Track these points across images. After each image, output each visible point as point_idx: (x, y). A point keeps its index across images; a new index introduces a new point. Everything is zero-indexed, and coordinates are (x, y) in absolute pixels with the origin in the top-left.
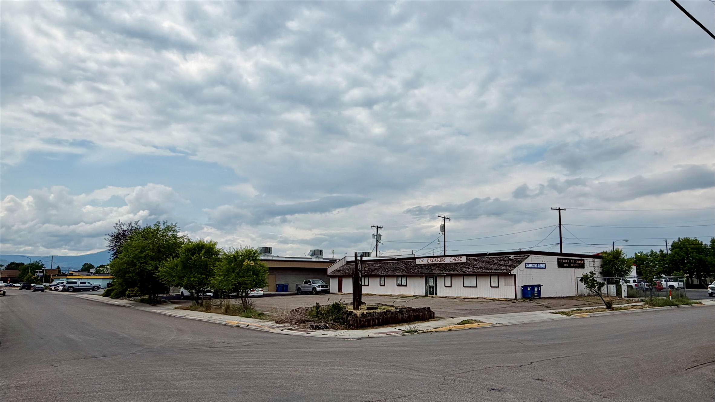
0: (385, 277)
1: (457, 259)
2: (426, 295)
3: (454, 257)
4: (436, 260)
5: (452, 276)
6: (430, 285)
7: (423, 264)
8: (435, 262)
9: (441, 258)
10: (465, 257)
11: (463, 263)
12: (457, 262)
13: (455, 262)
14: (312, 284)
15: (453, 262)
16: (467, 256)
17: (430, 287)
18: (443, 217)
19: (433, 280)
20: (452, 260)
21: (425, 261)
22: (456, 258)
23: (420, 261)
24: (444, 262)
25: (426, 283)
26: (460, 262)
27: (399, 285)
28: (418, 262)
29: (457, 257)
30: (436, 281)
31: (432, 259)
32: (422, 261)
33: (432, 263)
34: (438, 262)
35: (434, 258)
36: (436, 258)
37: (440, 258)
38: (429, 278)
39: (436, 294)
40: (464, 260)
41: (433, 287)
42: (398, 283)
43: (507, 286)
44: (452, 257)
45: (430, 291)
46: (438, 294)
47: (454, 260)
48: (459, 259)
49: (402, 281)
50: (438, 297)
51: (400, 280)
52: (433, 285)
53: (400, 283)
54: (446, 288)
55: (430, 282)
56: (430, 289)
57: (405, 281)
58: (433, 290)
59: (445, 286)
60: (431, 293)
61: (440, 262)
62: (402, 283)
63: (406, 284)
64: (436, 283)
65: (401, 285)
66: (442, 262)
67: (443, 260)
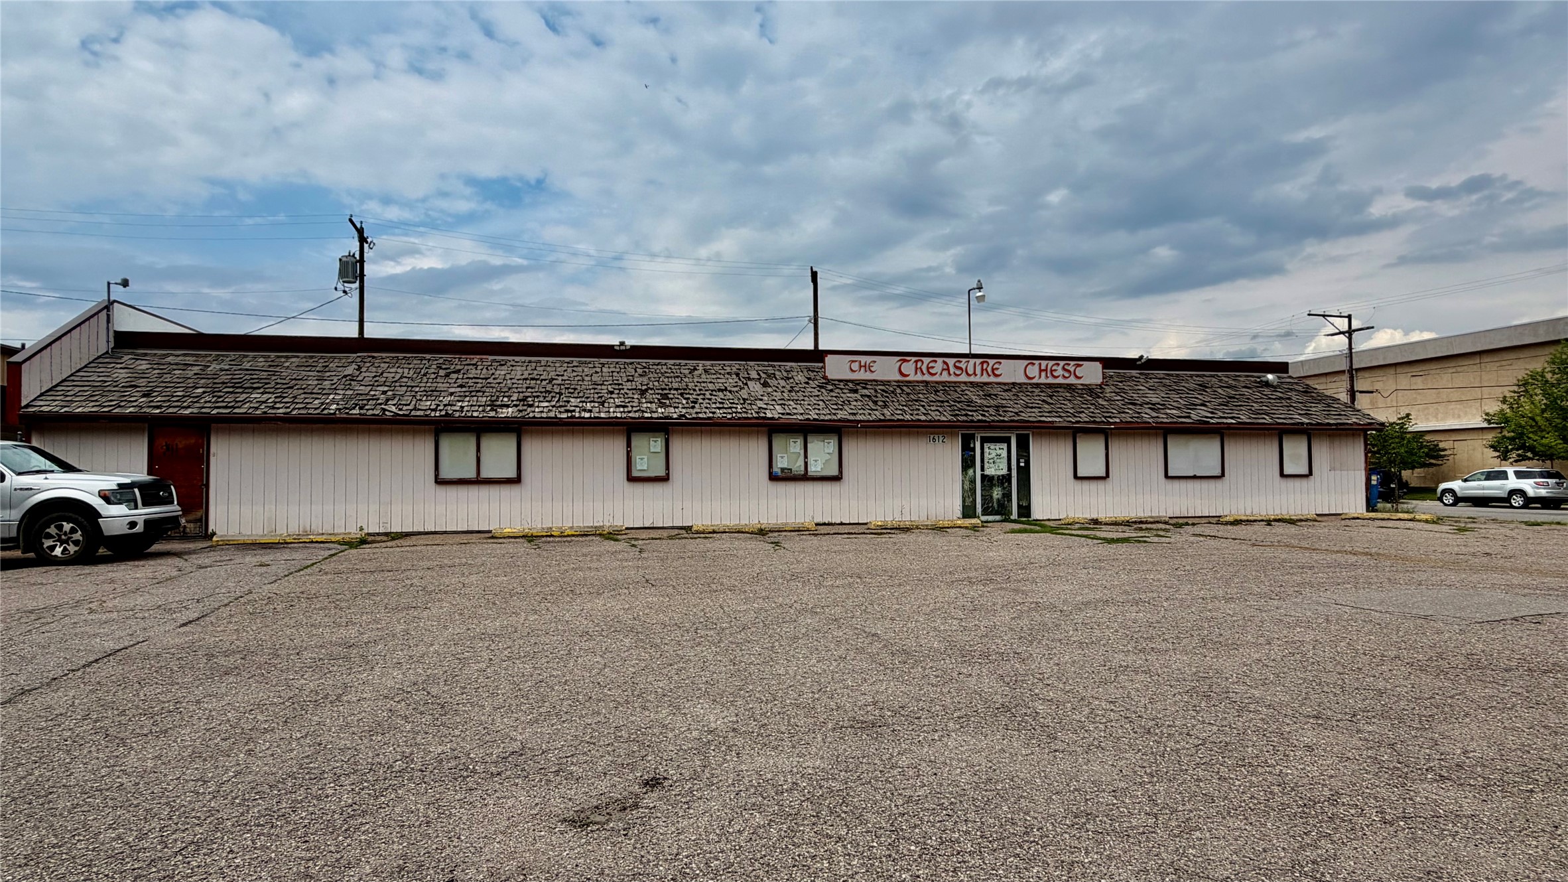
0: (667, 430)
1: (1060, 368)
2: (969, 517)
3: (1044, 363)
4: (952, 370)
6: (990, 471)
7: (875, 382)
8: (945, 377)
9: (978, 363)
10: (1096, 368)
11: (1089, 386)
12: (1060, 380)
13: (1051, 380)
15: (1043, 380)
16: (1106, 363)
17: (988, 480)
19: (1004, 454)
20: (1033, 371)
21: (887, 370)
22: (1057, 366)
23: (855, 366)
24: (992, 379)
25: (968, 463)
26: (1072, 381)
27: (780, 477)
28: (840, 369)
29: (1062, 363)
30: (1024, 451)
31: (925, 362)
32: (867, 368)
33: (927, 378)
34: (964, 378)
35: (940, 360)
36: (950, 363)
37: (972, 361)
38: (984, 440)
39: (1025, 511)
40: (1092, 375)
41: (1005, 480)
43: (1338, 472)
44: (1037, 362)
45: (987, 499)
46: (1038, 513)
47: (1043, 374)
48: (1069, 371)
49: (806, 457)
50: (1037, 522)
51: (798, 450)
52: (1005, 472)
53: (798, 467)
54: (1079, 483)
55: (986, 461)
56: (991, 489)
57: (828, 457)
58: (1007, 496)
59: (1076, 477)
60: (995, 504)
61: (972, 379)
62: (806, 464)
63: (835, 472)
64: (1022, 464)
65: (805, 477)
66: (985, 379)
67: (989, 369)
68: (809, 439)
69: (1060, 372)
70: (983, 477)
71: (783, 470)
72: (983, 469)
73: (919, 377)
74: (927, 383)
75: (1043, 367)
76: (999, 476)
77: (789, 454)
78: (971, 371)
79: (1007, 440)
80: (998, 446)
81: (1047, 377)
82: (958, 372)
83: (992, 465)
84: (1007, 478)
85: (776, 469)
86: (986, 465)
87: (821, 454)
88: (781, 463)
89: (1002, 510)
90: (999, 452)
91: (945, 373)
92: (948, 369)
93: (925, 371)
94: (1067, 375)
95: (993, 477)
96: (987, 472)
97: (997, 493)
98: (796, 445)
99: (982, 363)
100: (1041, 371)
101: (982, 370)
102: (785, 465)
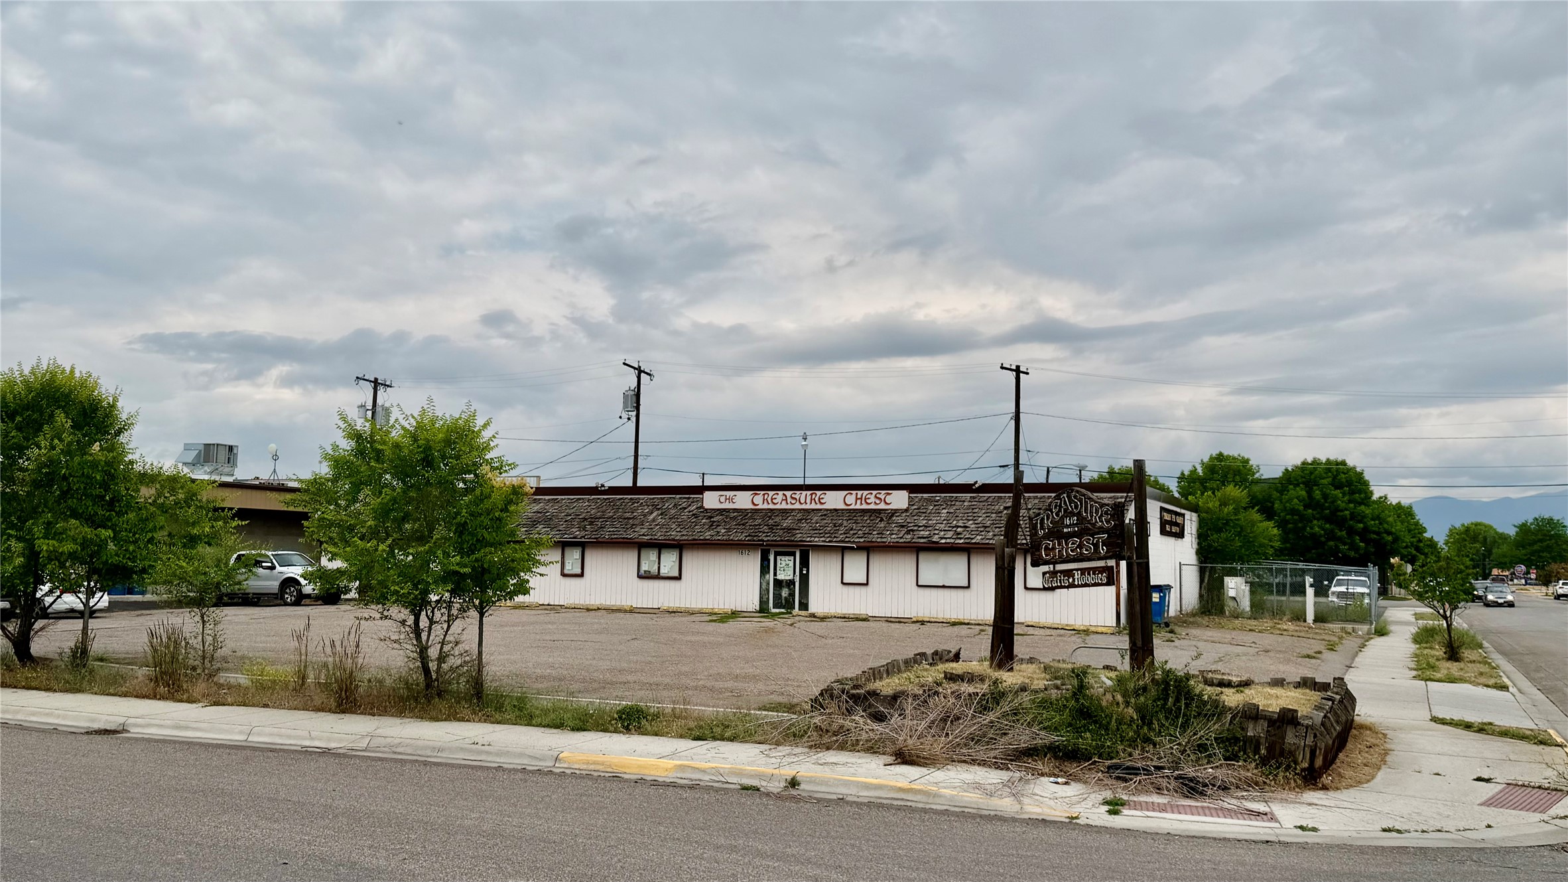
0: (583, 546)
2: (763, 609)
3: (860, 493)
4: (789, 500)
5: (868, 549)
6: (781, 576)
7: (735, 510)
8: (784, 506)
9: (809, 493)
10: (904, 494)
11: (896, 511)
12: (872, 507)
13: (865, 507)
14: (279, 569)
15: (858, 507)
16: (912, 488)
17: (779, 584)
18: (635, 368)
19: (791, 564)
20: (851, 499)
21: (743, 501)
22: (871, 496)
23: (723, 499)
24: (819, 506)
25: (764, 570)
26: (882, 506)
27: (644, 576)
28: (711, 501)
29: (874, 492)
30: (805, 563)
31: (771, 493)
32: (731, 500)
33: (771, 506)
34: (797, 506)
35: (781, 493)
36: (788, 493)
37: (804, 493)
38: (777, 554)
39: (804, 606)
40: (899, 500)
41: (791, 583)
42: (644, 567)
44: (854, 492)
45: (777, 596)
46: (813, 608)
47: (859, 501)
48: (880, 499)
49: (659, 563)
50: (813, 615)
51: (654, 559)
52: (791, 577)
53: (654, 570)
54: (846, 588)
55: (778, 569)
56: (781, 589)
57: (673, 563)
58: (792, 595)
59: (842, 583)
60: (783, 601)
61: (804, 507)
62: (659, 568)
63: (677, 574)
64: (805, 572)
65: (658, 577)
66: (813, 506)
67: (817, 499)
68: (663, 551)
69: (872, 499)
70: (775, 580)
71: (645, 571)
72: (775, 574)
73: (766, 506)
74: (771, 510)
75: (859, 496)
76: (787, 580)
77: (649, 561)
78: (802, 501)
79: (793, 554)
80: (787, 558)
81: (861, 504)
82: (793, 502)
83: (782, 572)
84: (792, 582)
85: (642, 572)
86: (778, 572)
87: (669, 562)
88: (645, 567)
89: (788, 605)
90: (788, 562)
91: (784, 502)
92: (786, 500)
93: (770, 502)
94: (878, 502)
95: (782, 581)
96: (779, 577)
97: (785, 593)
98: (653, 555)
99: (812, 494)
100: (857, 499)
101: (811, 500)
102: (647, 569)
